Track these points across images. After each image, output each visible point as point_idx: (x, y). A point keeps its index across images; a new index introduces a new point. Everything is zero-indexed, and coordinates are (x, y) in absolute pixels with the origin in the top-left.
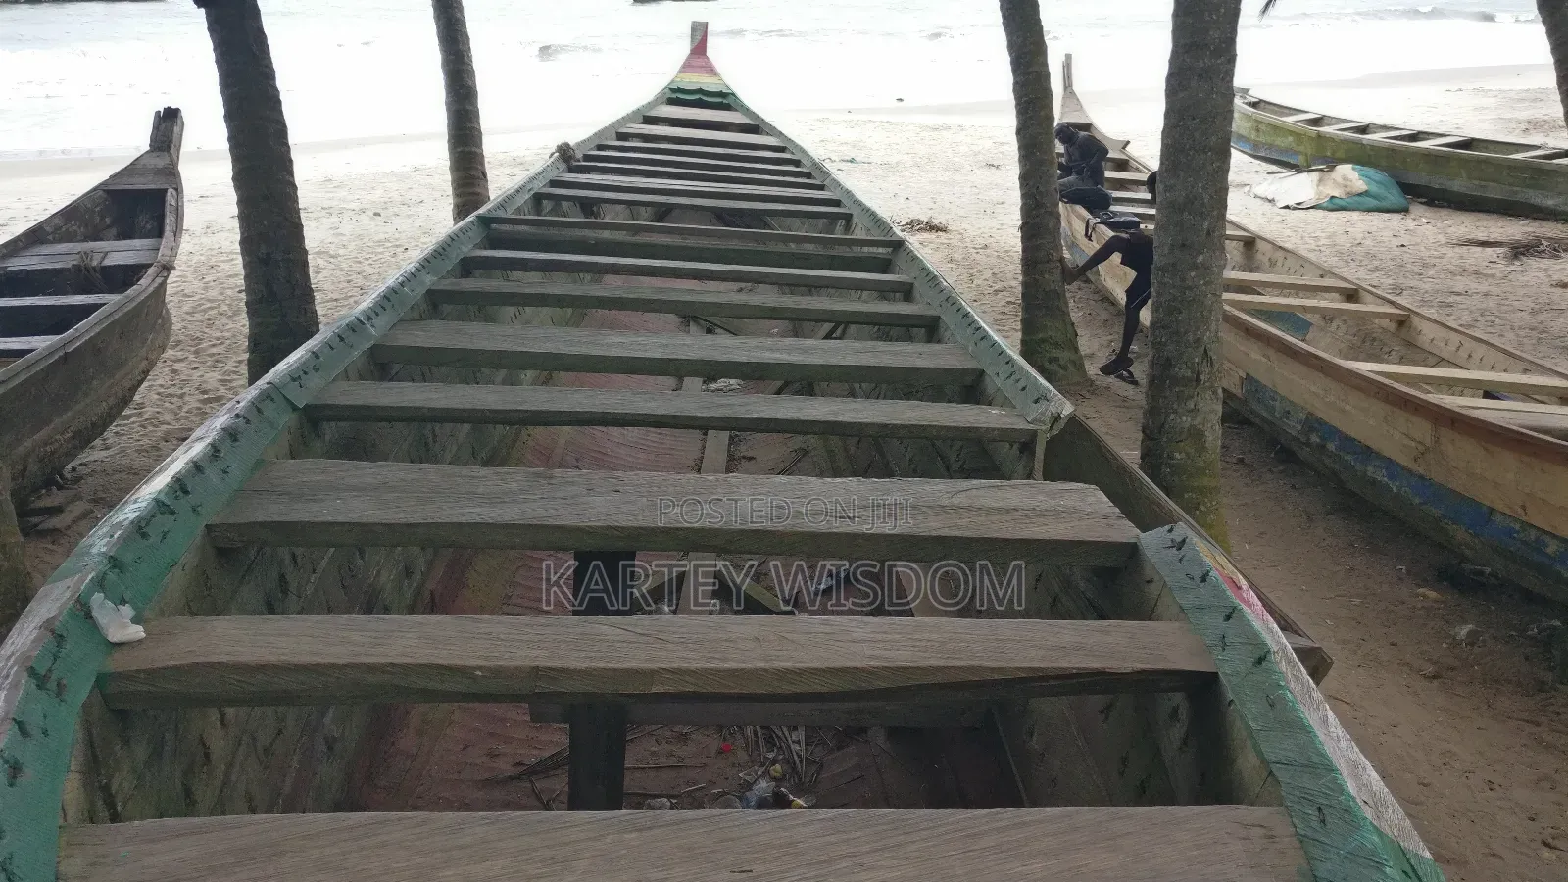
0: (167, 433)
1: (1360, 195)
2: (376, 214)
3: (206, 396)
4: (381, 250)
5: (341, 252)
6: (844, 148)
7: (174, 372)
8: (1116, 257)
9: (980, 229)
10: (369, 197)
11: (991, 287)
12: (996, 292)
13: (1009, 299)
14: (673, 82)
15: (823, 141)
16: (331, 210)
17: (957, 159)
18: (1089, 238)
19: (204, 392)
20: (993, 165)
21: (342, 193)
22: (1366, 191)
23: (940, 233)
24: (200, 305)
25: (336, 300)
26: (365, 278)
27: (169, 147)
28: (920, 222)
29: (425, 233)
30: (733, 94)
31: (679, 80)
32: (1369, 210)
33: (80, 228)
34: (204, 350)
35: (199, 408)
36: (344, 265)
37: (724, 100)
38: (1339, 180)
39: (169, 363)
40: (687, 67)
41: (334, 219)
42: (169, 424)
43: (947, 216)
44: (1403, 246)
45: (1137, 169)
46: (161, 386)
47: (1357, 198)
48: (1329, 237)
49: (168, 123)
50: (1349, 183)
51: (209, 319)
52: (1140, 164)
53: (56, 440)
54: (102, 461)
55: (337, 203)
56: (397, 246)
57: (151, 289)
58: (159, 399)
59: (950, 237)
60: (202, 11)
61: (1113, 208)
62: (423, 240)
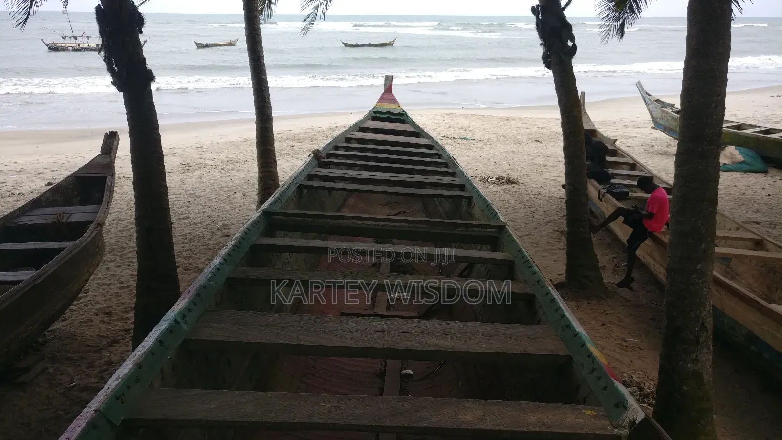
0: (98, 310)
1: (740, 163)
2: (222, 169)
3: (122, 285)
4: (222, 193)
5: (202, 194)
6: (460, 131)
7: (108, 269)
8: (621, 218)
9: (535, 182)
10: (220, 157)
11: (544, 220)
12: (547, 223)
13: (555, 228)
14: (374, 108)
15: (450, 127)
16: (200, 166)
17: (519, 137)
18: (601, 200)
19: (122, 283)
20: (538, 141)
21: (207, 155)
22: (744, 161)
23: (514, 185)
24: (127, 226)
25: (196, 224)
26: (212, 210)
27: (110, 153)
28: (503, 178)
29: (246, 183)
30: (406, 115)
31: (378, 106)
32: (745, 171)
33: (60, 198)
34: (125, 254)
35: (118, 293)
36: (202, 203)
37: (402, 118)
38: (728, 155)
39: (106, 263)
40: (382, 99)
41: (201, 171)
42: (100, 303)
43: (517, 174)
44: (769, 195)
45: (622, 155)
46: (100, 278)
47: (740, 165)
48: (726, 188)
49: (111, 138)
50: (734, 157)
51: (130, 235)
52: (623, 152)
53: (29, 330)
54: (60, 329)
55: (204, 161)
56: (230, 190)
57: (90, 238)
58: (98, 287)
59: (520, 187)
60: (122, 94)
61: (613, 181)
62: (245, 187)
